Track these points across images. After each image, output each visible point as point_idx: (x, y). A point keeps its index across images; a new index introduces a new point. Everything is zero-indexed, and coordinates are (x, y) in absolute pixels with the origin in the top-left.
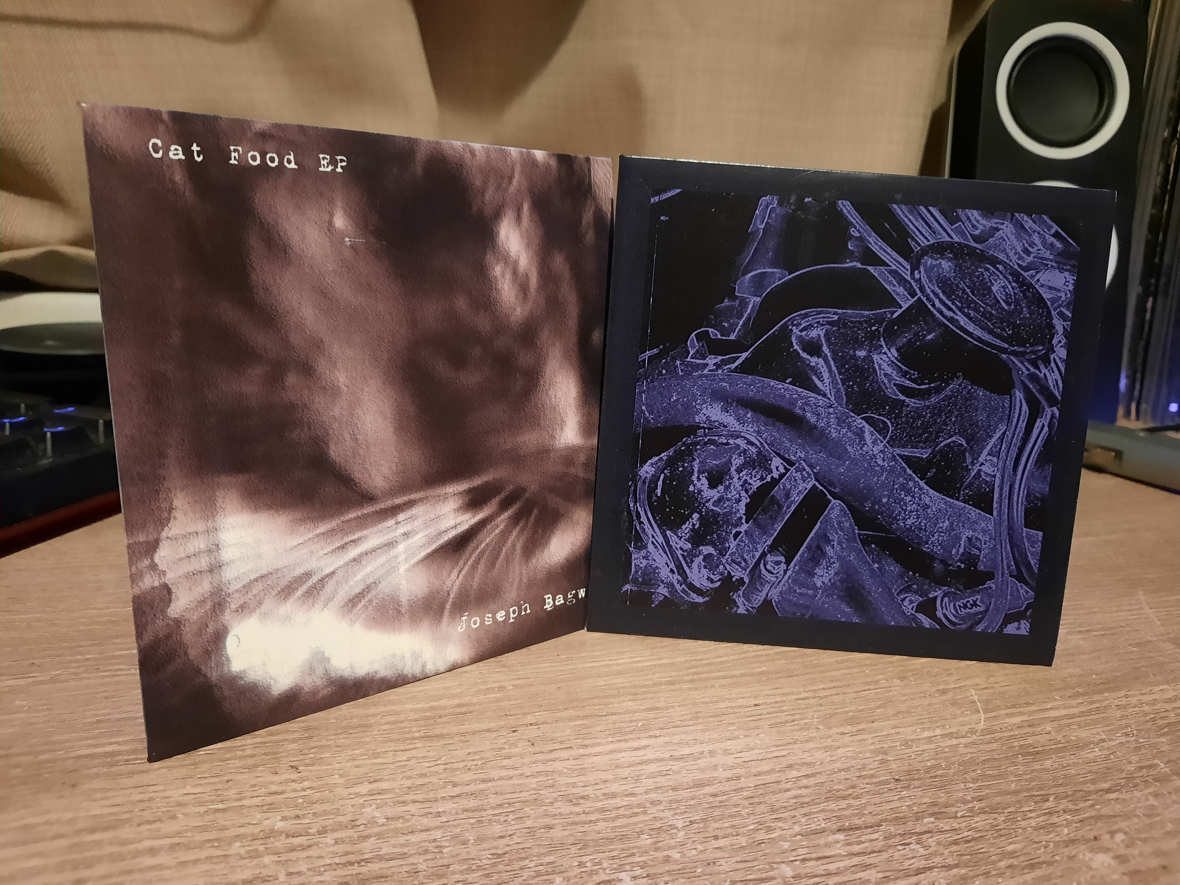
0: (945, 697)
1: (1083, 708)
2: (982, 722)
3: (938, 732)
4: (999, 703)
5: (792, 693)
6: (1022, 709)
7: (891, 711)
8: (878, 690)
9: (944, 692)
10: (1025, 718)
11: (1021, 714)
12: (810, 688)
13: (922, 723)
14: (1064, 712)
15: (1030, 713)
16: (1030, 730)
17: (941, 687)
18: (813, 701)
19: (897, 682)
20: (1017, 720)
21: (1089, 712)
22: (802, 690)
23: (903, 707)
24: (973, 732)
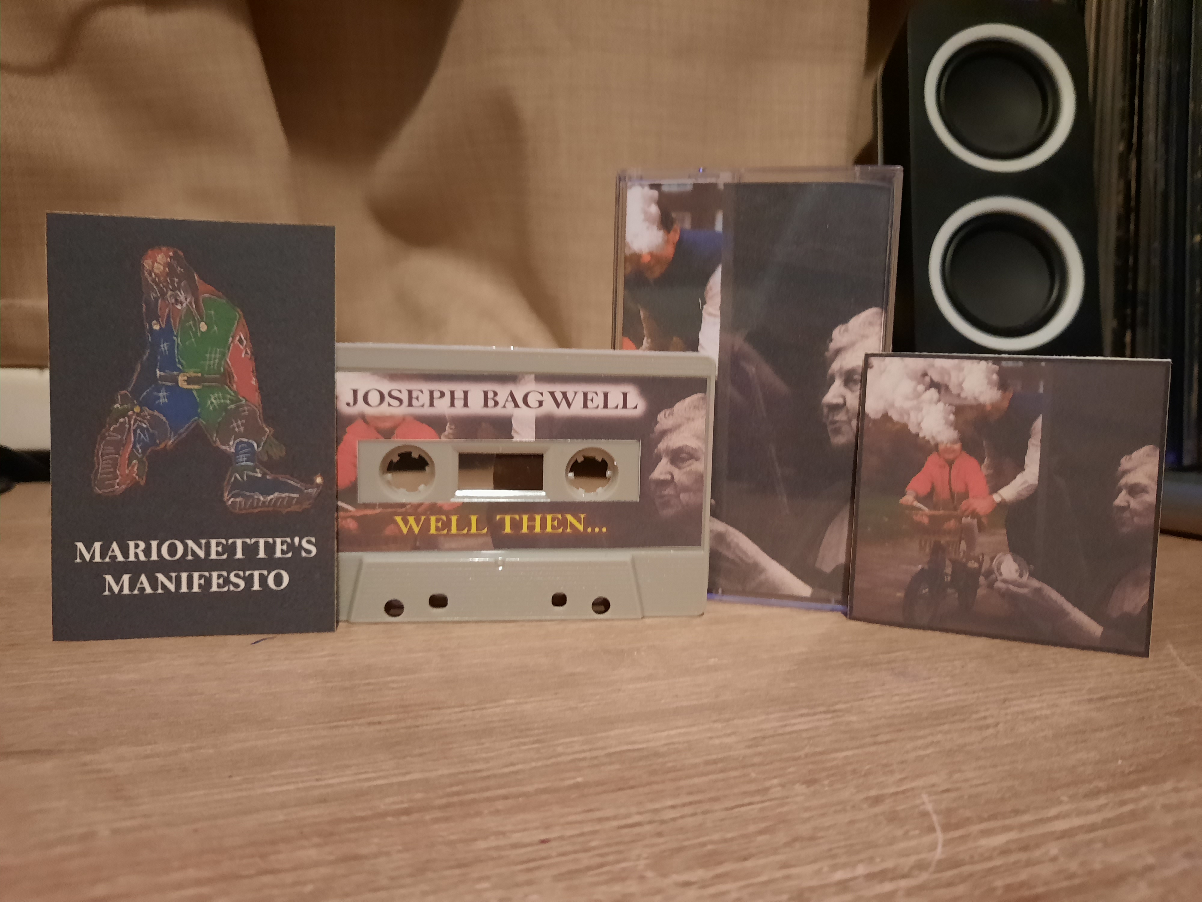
0: (879, 809)
1: (1109, 814)
2: (939, 849)
3: (861, 870)
4: (968, 813)
5: (615, 818)
6: (1008, 822)
7: (781, 837)
8: (767, 804)
9: (877, 800)
10: (1013, 835)
11: (1007, 829)
12: (650, 806)
13: (834, 857)
14: (1077, 822)
15: (1022, 827)
16: (1023, 856)
17: (873, 793)
18: (647, 828)
19: (800, 788)
20: (999, 840)
21: (1119, 820)
22: (634, 809)
23: (804, 830)
24: (921, 866)
